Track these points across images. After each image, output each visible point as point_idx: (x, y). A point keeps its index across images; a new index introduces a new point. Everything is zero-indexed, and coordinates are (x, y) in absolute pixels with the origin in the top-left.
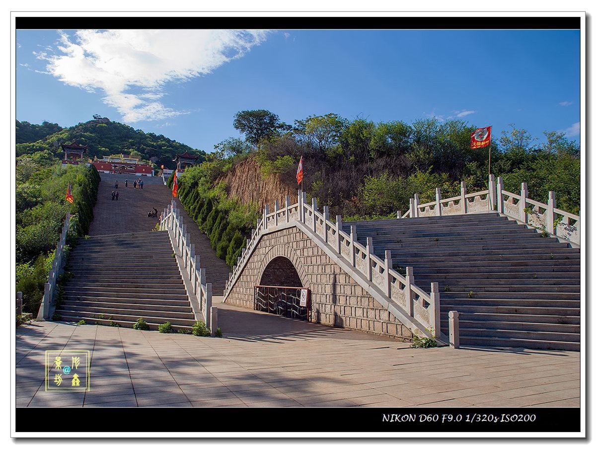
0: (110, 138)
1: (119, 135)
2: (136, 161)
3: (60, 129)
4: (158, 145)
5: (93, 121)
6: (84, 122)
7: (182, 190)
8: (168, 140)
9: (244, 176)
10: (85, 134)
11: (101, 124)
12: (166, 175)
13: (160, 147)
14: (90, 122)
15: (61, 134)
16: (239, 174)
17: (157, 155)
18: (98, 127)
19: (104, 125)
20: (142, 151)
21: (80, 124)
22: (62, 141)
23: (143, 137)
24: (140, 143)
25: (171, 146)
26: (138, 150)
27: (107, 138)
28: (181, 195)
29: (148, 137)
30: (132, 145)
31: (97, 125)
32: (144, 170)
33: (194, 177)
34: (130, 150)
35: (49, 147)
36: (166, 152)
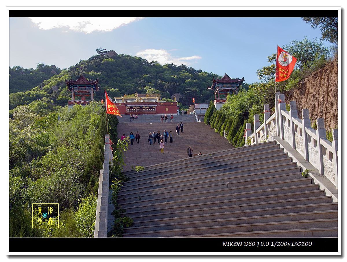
0: (119, 76)
1: (129, 71)
2: (156, 99)
3: (58, 71)
4: (179, 78)
5: (96, 57)
6: (87, 59)
7: (228, 125)
8: (192, 71)
9: (322, 91)
10: (89, 73)
11: (107, 59)
12: (199, 112)
13: (183, 80)
14: (93, 58)
15: (60, 77)
16: (311, 90)
17: (179, 91)
18: (103, 64)
19: (110, 60)
20: (160, 87)
21: (82, 62)
22: (62, 84)
23: (160, 70)
24: (157, 78)
25: (196, 77)
26: (156, 86)
27: (116, 76)
28: (228, 132)
29: (166, 69)
30: (148, 81)
31: (102, 61)
32: (167, 109)
33: (241, 107)
34: (146, 88)
35: (48, 93)
36: (191, 85)
